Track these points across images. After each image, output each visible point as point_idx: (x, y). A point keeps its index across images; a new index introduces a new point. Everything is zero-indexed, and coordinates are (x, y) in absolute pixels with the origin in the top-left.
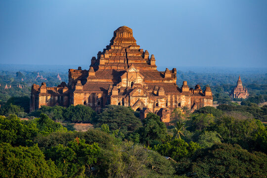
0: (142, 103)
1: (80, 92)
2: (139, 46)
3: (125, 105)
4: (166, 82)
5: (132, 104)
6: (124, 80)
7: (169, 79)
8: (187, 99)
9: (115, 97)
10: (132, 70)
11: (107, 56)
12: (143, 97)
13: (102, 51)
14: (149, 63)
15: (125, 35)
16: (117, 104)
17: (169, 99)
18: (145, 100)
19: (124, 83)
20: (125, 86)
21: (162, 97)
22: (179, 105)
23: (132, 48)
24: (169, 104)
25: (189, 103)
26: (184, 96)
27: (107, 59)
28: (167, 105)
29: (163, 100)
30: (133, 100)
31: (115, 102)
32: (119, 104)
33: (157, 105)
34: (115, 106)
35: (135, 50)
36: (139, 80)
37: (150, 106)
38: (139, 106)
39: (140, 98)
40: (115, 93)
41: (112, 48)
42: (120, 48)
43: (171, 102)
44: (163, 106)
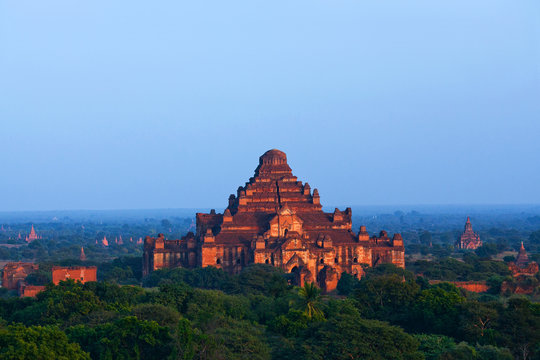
0: (300, 259)
1: (210, 245)
2: (296, 177)
3: (275, 262)
4: (335, 227)
5: (285, 261)
6: (274, 226)
7: (339, 224)
8: (365, 251)
9: (260, 251)
10: (286, 212)
11: (250, 193)
12: (300, 250)
13: (244, 186)
14: (311, 202)
15: (276, 163)
16: (264, 261)
17: (340, 253)
18: (305, 255)
19: (275, 231)
20: (275, 235)
21: (328, 250)
22: (356, 260)
23: (284, 180)
24: (340, 260)
25: (370, 257)
26: (362, 248)
27: (250, 197)
28: (336, 260)
29: (331, 254)
30: (287, 255)
31: (260, 258)
32: (267, 261)
33: (322, 261)
34: (260, 265)
35: (291, 183)
36: (297, 226)
37: (312, 264)
38: (296, 263)
39: (297, 252)
40: (261, 245)
41: (257, 181)
42: (268, 180)
43: (343, 257)
44: (331, 263)
